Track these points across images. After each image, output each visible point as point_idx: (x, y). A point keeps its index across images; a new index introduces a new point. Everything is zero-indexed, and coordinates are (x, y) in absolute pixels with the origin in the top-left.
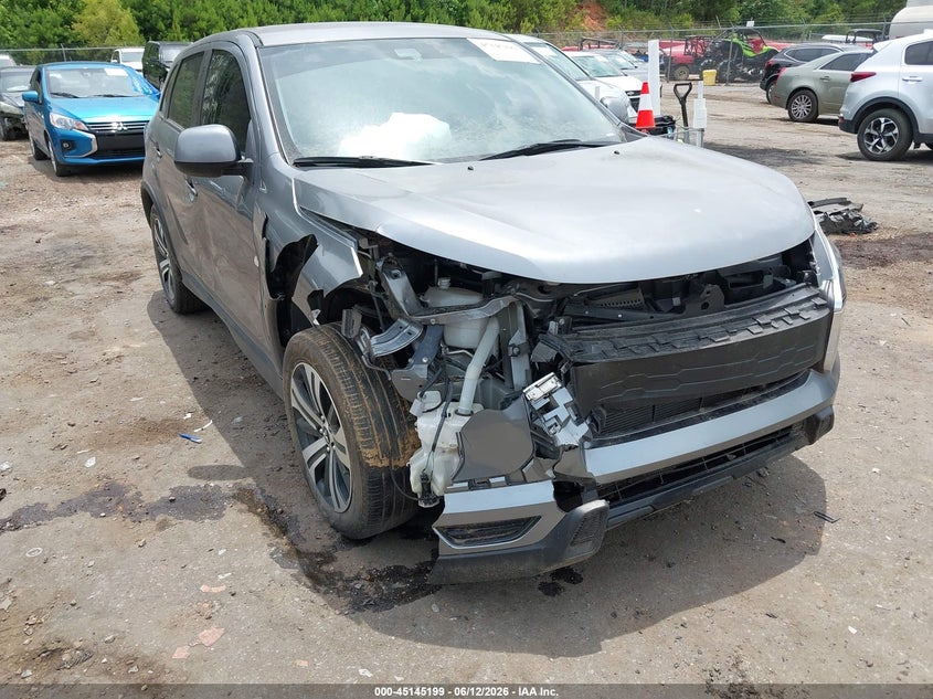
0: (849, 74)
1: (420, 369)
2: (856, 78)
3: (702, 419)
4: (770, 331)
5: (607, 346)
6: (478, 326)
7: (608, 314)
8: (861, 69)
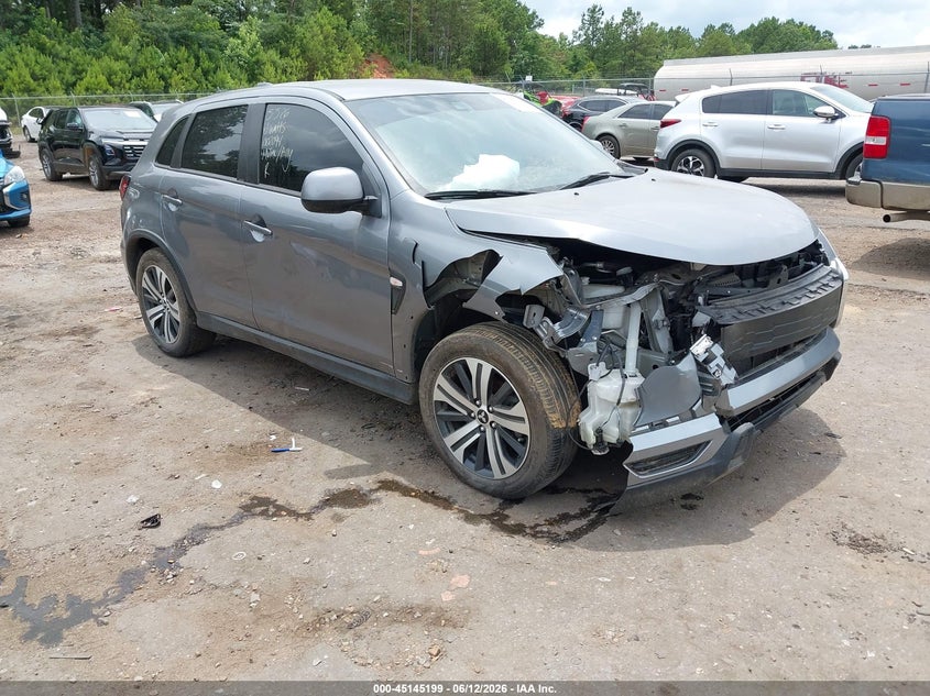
0: (658, 123)
1: (590, 346)
2: (664, 124)
3: (779, 364)
4: (818, 296)
5: (733, 312)
6: (621, 310)
7: (720, 291)
8: (668, 117)
